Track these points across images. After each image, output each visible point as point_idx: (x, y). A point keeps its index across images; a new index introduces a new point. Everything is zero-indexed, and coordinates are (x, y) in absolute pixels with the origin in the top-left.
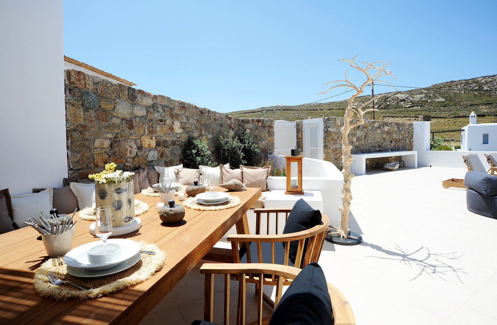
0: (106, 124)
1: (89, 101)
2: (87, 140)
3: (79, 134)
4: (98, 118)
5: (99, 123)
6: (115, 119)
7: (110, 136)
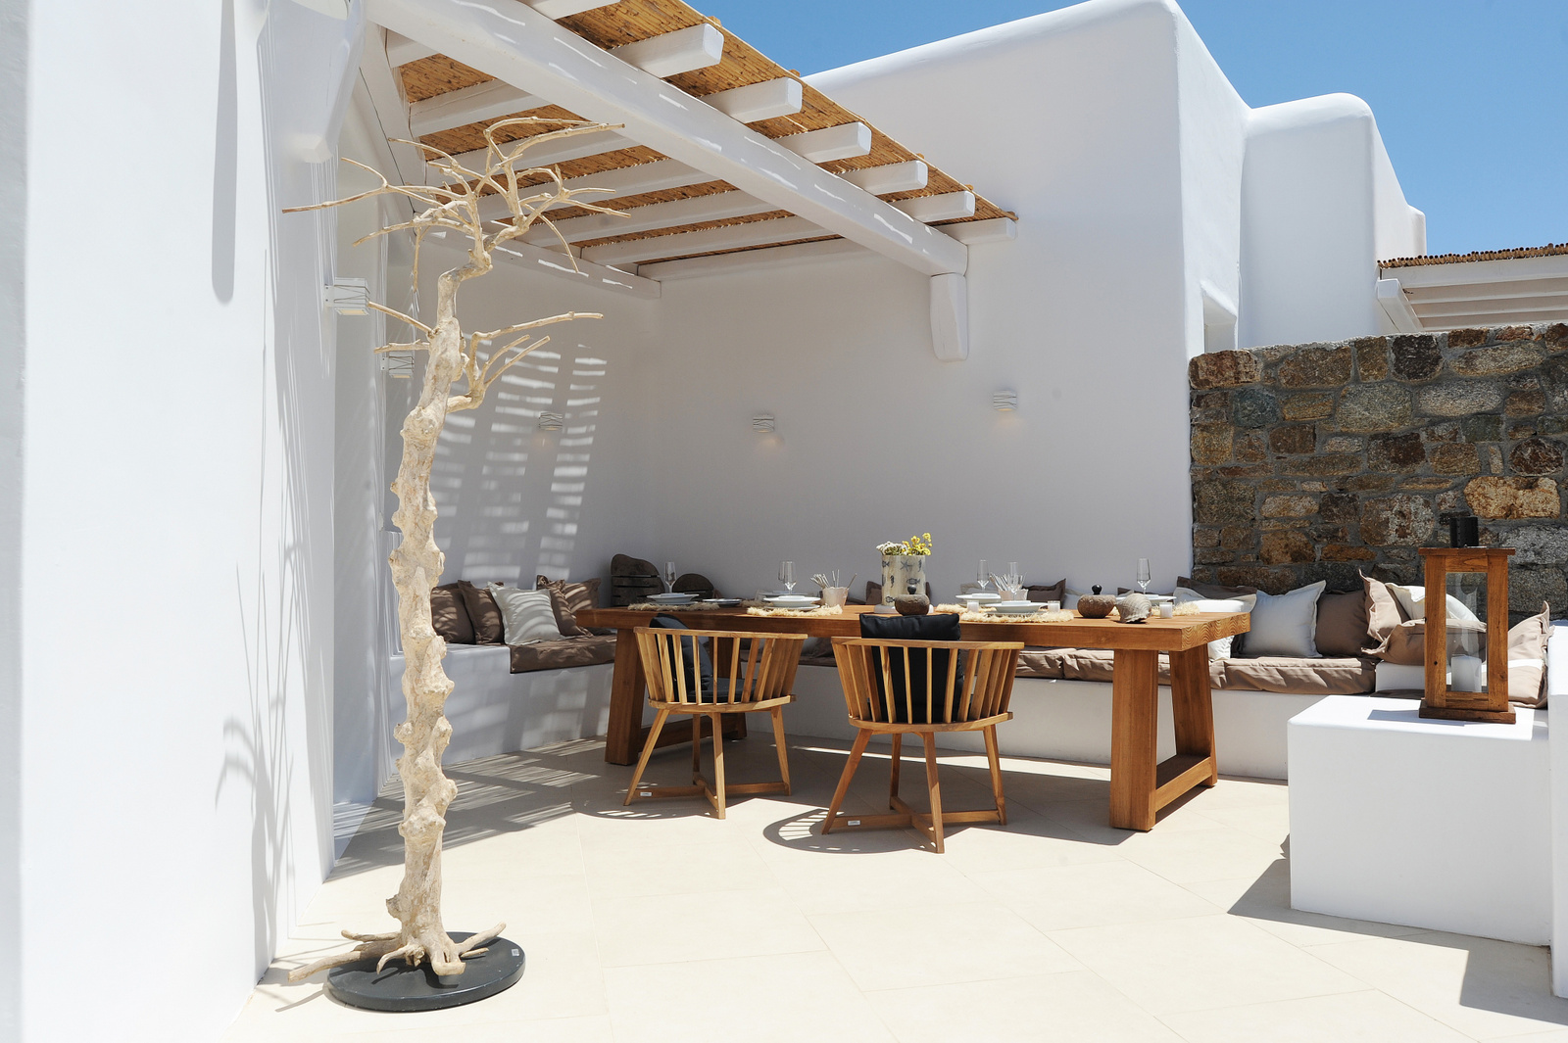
0: (1305, 457)
1: (1247, 412)
2: (1239, 499)
3: (1220, 487)
4: (1274, 445)
5: (1279, 458)
6: (1334, 441)
7: (1317, 486)
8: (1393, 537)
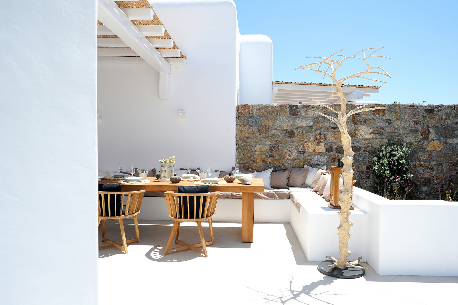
0: (266, 135)
1: (251, 122)
2: (249, 146)
3: (244, 142)
4: (258, 131)
5: (260, 135)
6: (274, 131)
7: (269, 143)
8: (287, 157)
